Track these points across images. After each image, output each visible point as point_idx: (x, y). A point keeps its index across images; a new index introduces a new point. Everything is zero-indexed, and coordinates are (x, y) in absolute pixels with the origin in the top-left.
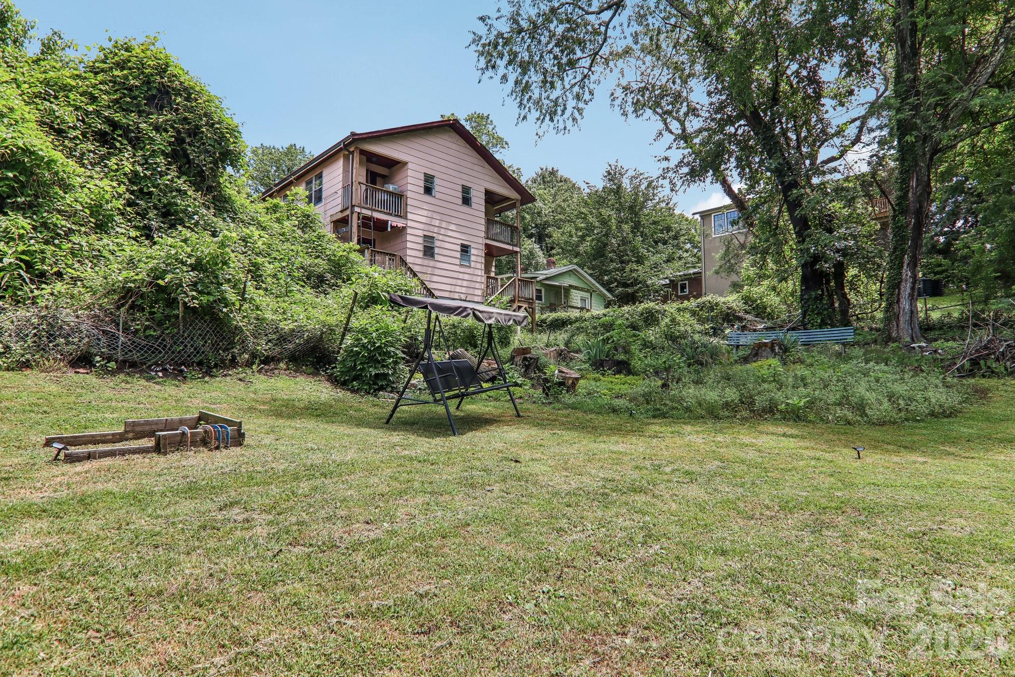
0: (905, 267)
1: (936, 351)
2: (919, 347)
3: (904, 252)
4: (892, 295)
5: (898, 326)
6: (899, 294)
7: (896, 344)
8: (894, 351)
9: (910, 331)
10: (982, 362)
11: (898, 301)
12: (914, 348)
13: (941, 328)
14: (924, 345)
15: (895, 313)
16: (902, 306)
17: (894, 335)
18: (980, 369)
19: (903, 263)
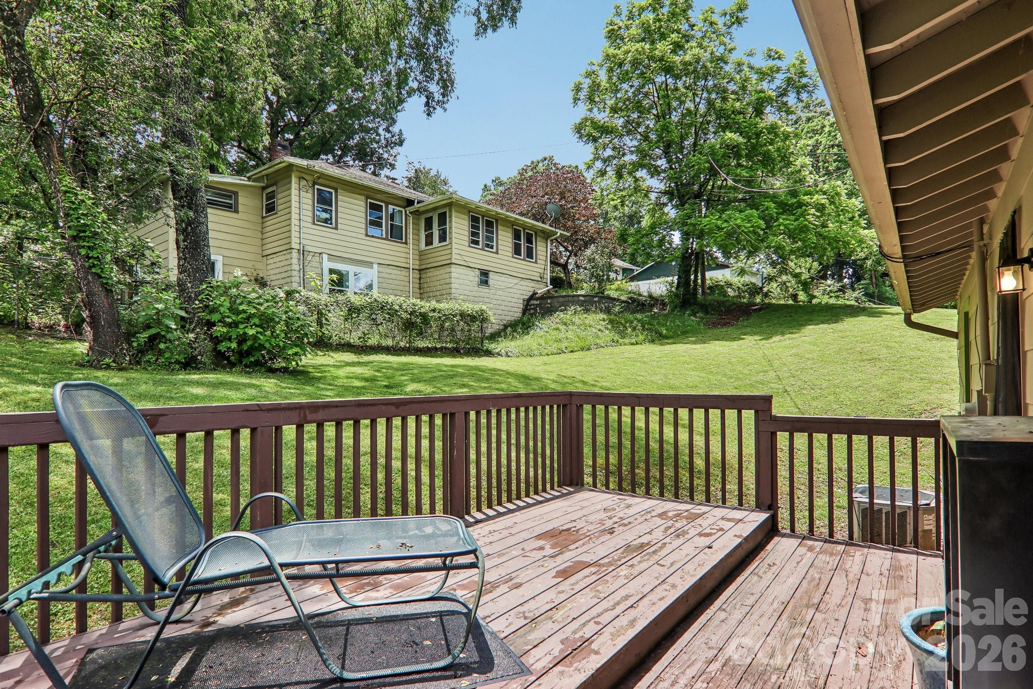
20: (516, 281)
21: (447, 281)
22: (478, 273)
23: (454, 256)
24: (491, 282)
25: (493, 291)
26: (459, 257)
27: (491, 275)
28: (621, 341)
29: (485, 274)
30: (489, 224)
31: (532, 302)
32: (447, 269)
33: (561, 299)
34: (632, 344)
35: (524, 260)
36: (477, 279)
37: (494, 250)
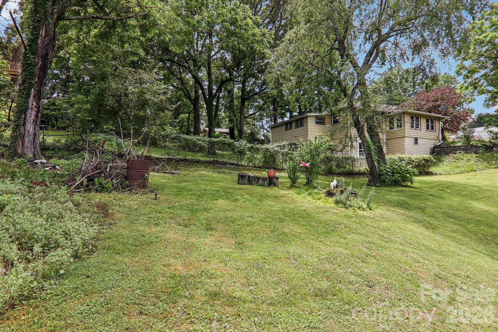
0: (32, 98)
1: (54, 167)
2: (41, 163)
3: (31, 86)
4: (19, 118)
5: (23, 144)
6: (25, 118)
7: (22, 159)
8: (19, 166)
9: (33, 149)
10: (96, 180)
11: (24, 125)
12: (37, 163)
13: (53, 149)
14: (45, 161)
15: (21, 134)
16: (27, 129)
17: (19, 151)
18: (94, 184)
19: (30, 94)
20: (428, 140)
21: (403, 144)
22: (414, 139)
23: (406, 134)
24: (419, 142)
25: (419, 146)
26: (407, 134)
27: (419, 139)
28: (490, 167)
29: (416, 139)
30: (417, 118)
31: (436, 149)
32: (402, 139)
33: (452, 148)
34: (496, 168)
35: (430, 131)
36: (414, 142)
37: (419, 129)
